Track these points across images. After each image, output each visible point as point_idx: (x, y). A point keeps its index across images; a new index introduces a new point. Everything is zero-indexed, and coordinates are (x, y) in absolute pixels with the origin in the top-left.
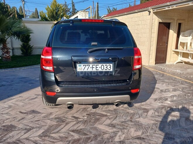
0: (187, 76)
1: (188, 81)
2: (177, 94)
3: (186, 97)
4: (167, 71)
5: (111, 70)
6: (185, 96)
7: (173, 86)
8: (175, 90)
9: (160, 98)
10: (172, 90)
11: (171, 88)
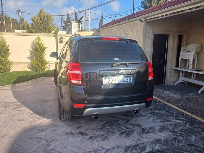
0: (187, 104)
1: (185, 112)
2: (162, 138)
3: (174, 144)
4: (163, 96)
5: (131, 82)
6: (174, 142)
7: (162, 122)
8: (162, 129)
9: (134, 146)
10: (158, 128)
11: (158, 124)
